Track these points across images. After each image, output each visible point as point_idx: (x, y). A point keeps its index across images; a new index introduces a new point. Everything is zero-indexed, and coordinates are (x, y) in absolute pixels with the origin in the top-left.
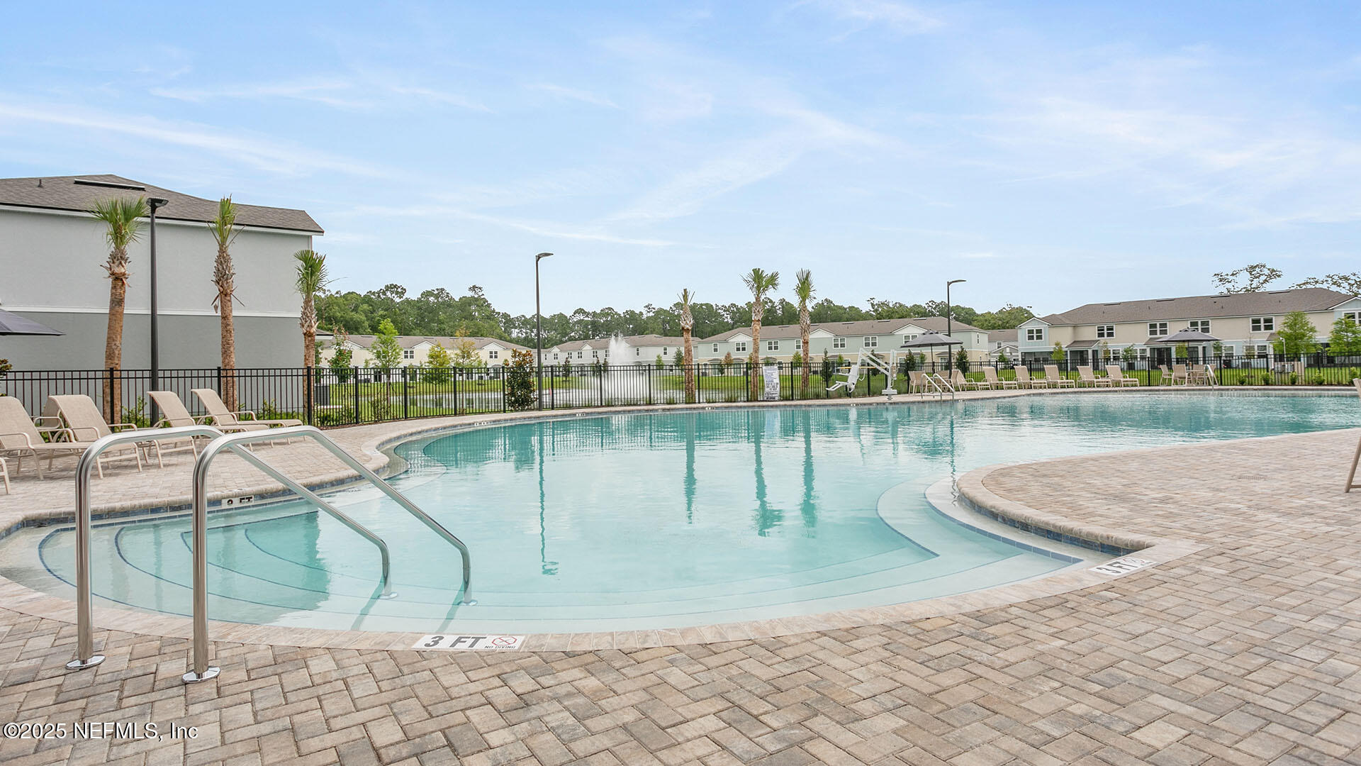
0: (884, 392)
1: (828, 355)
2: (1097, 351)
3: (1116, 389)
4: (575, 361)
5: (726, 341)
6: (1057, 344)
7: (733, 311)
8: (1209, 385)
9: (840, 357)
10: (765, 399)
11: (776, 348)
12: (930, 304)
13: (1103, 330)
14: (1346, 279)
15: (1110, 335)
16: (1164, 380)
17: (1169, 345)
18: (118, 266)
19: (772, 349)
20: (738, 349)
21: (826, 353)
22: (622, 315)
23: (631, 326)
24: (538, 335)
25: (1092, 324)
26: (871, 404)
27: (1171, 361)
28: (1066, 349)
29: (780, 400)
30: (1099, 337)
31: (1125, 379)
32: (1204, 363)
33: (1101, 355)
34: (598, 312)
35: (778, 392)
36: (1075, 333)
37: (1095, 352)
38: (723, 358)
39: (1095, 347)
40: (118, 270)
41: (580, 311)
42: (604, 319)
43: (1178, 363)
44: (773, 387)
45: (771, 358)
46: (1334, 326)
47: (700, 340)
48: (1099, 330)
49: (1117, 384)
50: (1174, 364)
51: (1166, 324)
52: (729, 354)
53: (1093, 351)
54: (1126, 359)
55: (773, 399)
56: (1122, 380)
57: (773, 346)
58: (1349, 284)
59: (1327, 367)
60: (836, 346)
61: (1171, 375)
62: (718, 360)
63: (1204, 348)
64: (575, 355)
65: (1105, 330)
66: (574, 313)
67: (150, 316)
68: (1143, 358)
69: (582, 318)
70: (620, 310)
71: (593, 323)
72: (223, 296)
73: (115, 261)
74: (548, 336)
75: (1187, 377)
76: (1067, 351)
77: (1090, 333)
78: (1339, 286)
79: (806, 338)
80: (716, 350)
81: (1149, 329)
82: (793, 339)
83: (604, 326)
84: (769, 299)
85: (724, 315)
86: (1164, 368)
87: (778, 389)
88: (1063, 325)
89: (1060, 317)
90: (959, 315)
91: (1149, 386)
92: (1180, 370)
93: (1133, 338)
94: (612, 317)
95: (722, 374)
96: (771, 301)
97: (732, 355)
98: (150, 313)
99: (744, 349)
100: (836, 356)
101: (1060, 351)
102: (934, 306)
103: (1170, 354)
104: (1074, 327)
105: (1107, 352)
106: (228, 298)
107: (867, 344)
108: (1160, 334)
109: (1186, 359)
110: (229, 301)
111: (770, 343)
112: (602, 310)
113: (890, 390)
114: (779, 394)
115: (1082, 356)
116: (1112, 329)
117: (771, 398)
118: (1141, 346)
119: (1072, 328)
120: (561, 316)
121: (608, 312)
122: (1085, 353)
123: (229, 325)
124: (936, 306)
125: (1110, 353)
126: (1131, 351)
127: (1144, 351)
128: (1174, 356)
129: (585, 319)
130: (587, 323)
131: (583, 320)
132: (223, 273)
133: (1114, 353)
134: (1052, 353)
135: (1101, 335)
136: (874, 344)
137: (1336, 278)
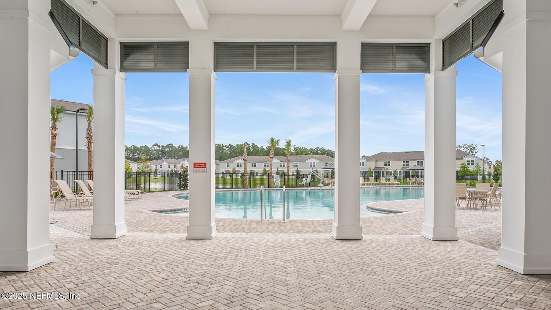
0: (319, 185)
1: (279, 170)
2: (384, 171)
3: (393, 186)
4: (159, 170)
5: (232, 162)
6: (369, 168)
7: (230, 148)
8: (422, 185)
9: (283, 171)
10: (275, 187)
11: (255, 166)
12: (317, 148)
13: (386, 163)
14: (469, 146)
15: (389, 165)
16: (408, 183)
17: (410, 170)
18: (54, 131)
19: (253, 167)
20: (238, 166)
21: (278, 169)
22: (177, 148)
23: (181, 153)
24: (133, 155)
25: (382, 161)
26: (315, 189)
27: (410, 177)
28: (373, 170)
29: (280, 188)
30: (385, 166)
31: (396, 183)
32: (421, 177)
33: (385, 173)
34: (165, 145)
35: (280, 185)
36: (376, 164)
37: (383, 172)
38: (231, 170)
39: (383, 170)
40: (55, 132)
41: (156, 145)
42: (168, 149)
43: (412, 177)
44: (278, 183)
45: (253, 170)
46: (461, 165)
47: (220, 161)
48: (385, 163)
49: (393, 184)
50: (411, 177)
51: (409, 161)
52: (234, 168)
53: (383, 171)
54: (394, 175)
55: (278, 187)
56: (395, 183)
57: (254, 165)
58: (470, 148)
59: (461, 180)
60: (281, 166)
61: (410, 181)
62: (228, 170)
63: (421, 171)
64: (158, 166)
65: (387, 163)
66: (153, 146)
67: (76, 150)
68: (400, 175)
69: (157, 148)
70: (176, 145)
71: (162, 151)
72: (89, 143)
73: (53, 129)
74: (138, 156)
75: (415, 182)
76: (373, 171)
77: (381, 164)
78: (467, 149)
79: (288, 164)
80: (228, 166)
81: (402, 163)
82: (263, 162)
83: (168, 152)
84: (247, 143)
85: (226, 150)
86: (408, 179)
87: (279, 184)
88: (372, 160)
89: (371, 157)
90: (329, 154)
91: (403, 185)
92: (413, 180)
93: (396, 166)
94: (172, 148)
95: (230, 177)
96: (248, 144)
97: (236, 168)
98: (76, 149)
99: (241, 166)
100: (281, 170)
101: (371, 171)
102: (318, 150)
103: (409, 174)
104: (376, 161)
105: (387, 172)
106: (91, 144)
107: (295, 166)
108: (407, 165)
109: (415, 175)
110: (92, 145)
111: (252, 164)
112: (167, 145)
113: (321, 185)
114: (279, 186)
115: (378, 173)
116: (390, 163)
117: (277, 187)
118: (399, 170)
119: (375, 162)
120: (146, 147)
121: (170, 146)
122: (379, 172)
123: (91, 154)
124: (320, 149)
125: (388, 172)
126: (396, 172)
127: (400, 172)
128: (411, 174)
129: (158, 149)
130: (159, 150)
131: (157, 149)
132: (90, 135)
133: (390, 173)
134: (367, 171)
135: (385, 165)
136: (297, 166)
137: (466, 145)
